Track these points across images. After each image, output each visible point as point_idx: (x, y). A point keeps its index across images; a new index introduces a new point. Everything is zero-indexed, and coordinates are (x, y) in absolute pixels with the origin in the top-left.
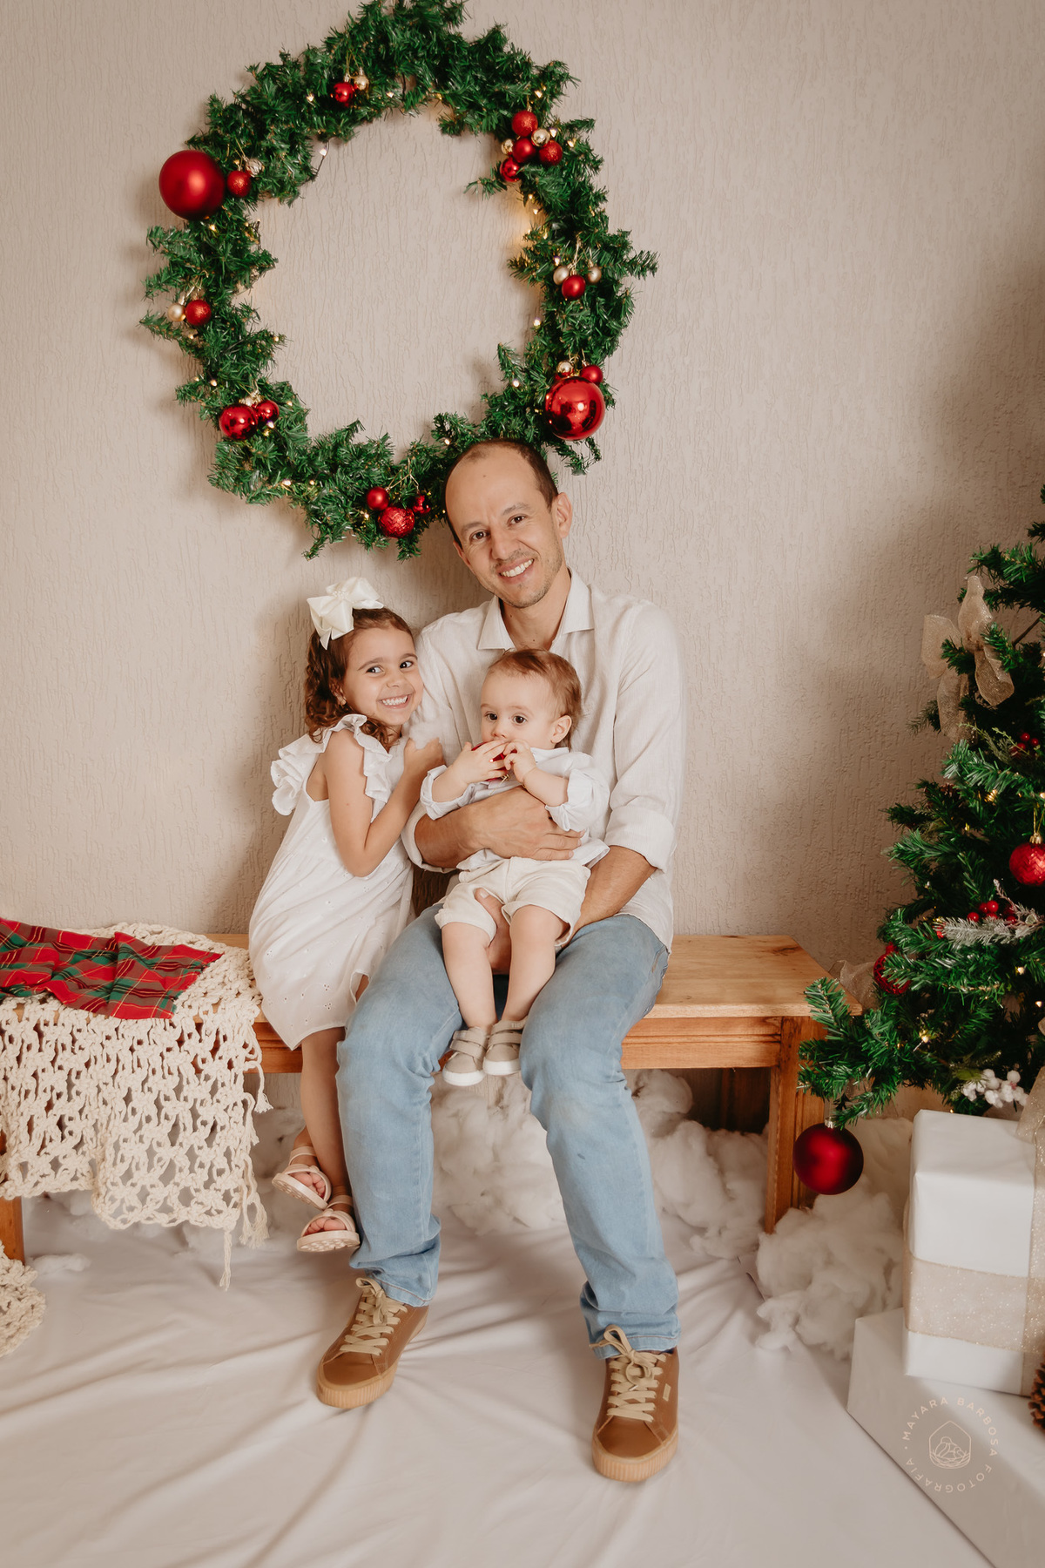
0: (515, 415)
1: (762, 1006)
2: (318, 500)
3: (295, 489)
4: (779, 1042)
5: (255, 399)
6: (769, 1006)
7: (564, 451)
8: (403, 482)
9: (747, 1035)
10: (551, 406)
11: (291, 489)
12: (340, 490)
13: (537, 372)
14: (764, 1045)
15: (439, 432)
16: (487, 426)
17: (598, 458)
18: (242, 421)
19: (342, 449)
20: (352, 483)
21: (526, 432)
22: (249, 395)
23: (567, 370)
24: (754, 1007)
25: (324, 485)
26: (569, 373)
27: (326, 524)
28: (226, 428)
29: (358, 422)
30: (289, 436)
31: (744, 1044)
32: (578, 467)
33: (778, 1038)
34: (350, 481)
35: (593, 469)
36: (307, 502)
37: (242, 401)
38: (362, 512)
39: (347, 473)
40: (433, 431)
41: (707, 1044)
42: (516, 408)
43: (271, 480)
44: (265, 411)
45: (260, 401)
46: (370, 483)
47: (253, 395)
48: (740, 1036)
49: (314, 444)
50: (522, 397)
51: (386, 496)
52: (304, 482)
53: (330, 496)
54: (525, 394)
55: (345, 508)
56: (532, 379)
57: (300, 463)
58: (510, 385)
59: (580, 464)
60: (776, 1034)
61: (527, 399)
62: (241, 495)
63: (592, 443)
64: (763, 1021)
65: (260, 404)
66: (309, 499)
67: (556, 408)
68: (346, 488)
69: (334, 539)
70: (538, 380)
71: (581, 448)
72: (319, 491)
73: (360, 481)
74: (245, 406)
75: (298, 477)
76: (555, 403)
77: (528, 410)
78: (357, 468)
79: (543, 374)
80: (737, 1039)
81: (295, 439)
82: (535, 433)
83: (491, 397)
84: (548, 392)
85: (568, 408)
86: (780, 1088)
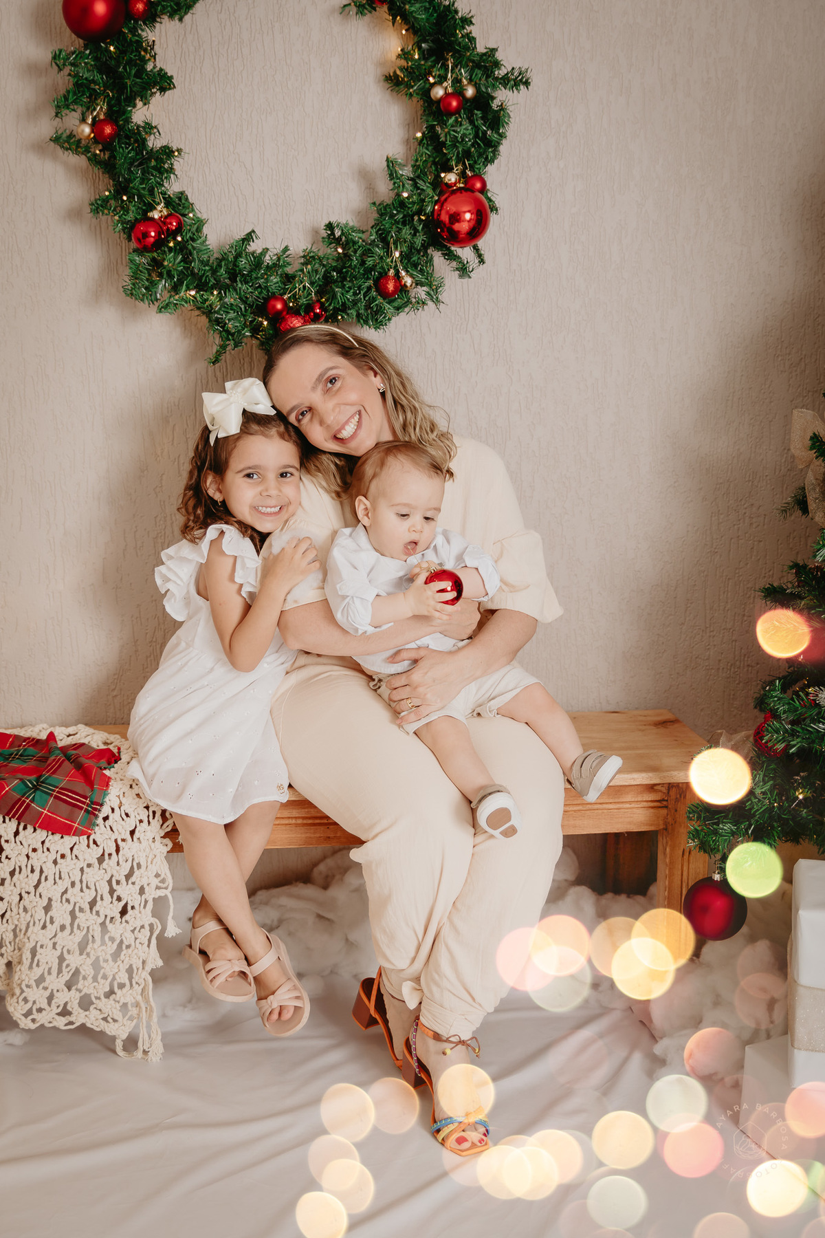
0: (404, 224)
1: (650, 774)
2: (220, 309)
3: (199, 299)
4: (666, 807)
5: (161, 211)
6: (657, 773)
7: (450, 256)
8: (299, 289)
9: (637, 802)
10: (439, 215)
11: (195, 298)
12: (240, 298)
13: (424, 181)
14: (652, 810)
15: (330, 239)
16: (377, 233)
17: (482, 261)
18: (153, 234)
19: (241, 260)
20: (251, 292)
21: (415, 240)
22: (155, 209)
23: (453, 180)
24: (644, 775)
25: (225, 294)
26: (455, 184)
27: (228, 332)
28: (138, 240)
29: (254, 231)
30: (194, 248)
31: (634, 810)
32: (464, 270)
33: (665, 803)
34: (250, 290)
35: (478, 273)
36: (208, 312)
37: (150, 214)
38: (260, 319)
39: (246, 283)
40: (324, 239)
41: (600, 811)
42: (404, 216)
43: (175, 289)
44: (171, 224)
45: (166, 213)
46: (268, 291)
47: (159, 208)
48: (630, 802)
49: (216, 255)
50: (410, 206)
51: (285, 303)
52: (206, 291)
53: (232, 304)
54: (413, 203)
55: (244, 316)
56: (418, 188)
57: (204, 274)
58: (398, 195)
59: (466, 268)
60: (663, 800)
61: (415, 208)
62: (149, 304)
63: (476, 249)
64: (651, 788)
65: (166, 217)
66: (212, 309)
67: (445, 217)
68: (246, 298)
69: (236, 346)
70: (425, 188)
71: (466, 253)
72: (220, 300)
73: (259, 290)
74: (153, 219)
75: (201, 286)
76: (443, 213)
77: (416, 218)
78: (257, 278)
79: (429, 183)
80: (628, 806)
81: (199, 251)
82: (423, 240)
83: (380, 205)
84: (436, 202)
85: (456, 217)
86: (668, 849)
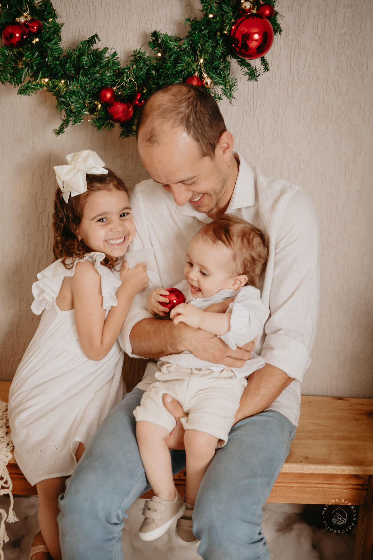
0: (209, 38)
1: (356, 468)
2: (65, 94)
3: (50, 84)
4: (367, 490)
5: (26, 17)
6: (361, 467)
7: (243, 63)
8: (126, 82)
9: (345, 484)
10: (235, 34)
11: (48, 84)
12: (81, 87)
13: (227, 5)
14: (356, 491)
15: (154, 43)
16: (188, 43)
17: (267, 69)
18: (17, 35)
19: (84, 57)
20: (89, 83)
21: (216, 51)
22: (22, 15)
23: (248, 7)
24: (351, 468)
25: (70, 83)
26: (250, 9)
27: (71, 111)
28: (7, 39)
29: (96, 35)
30: (48, 47)
31: (342, 490)
32: (252, 75)
33: (366, 487)
34: (88, 81)
35: (263, 77)
36: (58, 95)
37: (17, 19)
38: (96, 102)
39: (86, 76)
40: (150, 43)
41: (317, 489)
42: (209, 32)
43: (35, 76)
44: (33, 28)
45: (29, 19)
46: (102, 83)
47: (25, 14)
48: (340, 485)
49: (65, 54)
50: (214, 24)
51: (113, 93)
52: (57, 79)
53: (74, 91)
54: (217, 22)
55: (84, 99)
56: (222, 10)
57: (55, 66)
58: (206, 15)
59: (254, 73)
60: (365, 484)
61: (218, 26)
62: (15, 85)
63: (263, 60)
64: (356, 477)
65: (30, 22)
66: (60, 93)
67: (239, 36)
68: (85, 87)
69: (75, 122)
70: (227, 10)
71: (256, 63)
72: (66, 87)
73: (96, 81)
74: (19, 23)
75: (53, 76)
76: (238, 32)
77: (219, 34)
78: (94, 73)
79: (231, 7)
80: (338, 486)
81: (52, 50)
82: (222, 50)
83: (193, 21)
84: (233, 24)
85: (248, 37)
86: (365, 520)
